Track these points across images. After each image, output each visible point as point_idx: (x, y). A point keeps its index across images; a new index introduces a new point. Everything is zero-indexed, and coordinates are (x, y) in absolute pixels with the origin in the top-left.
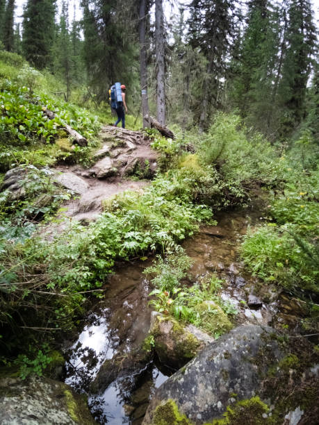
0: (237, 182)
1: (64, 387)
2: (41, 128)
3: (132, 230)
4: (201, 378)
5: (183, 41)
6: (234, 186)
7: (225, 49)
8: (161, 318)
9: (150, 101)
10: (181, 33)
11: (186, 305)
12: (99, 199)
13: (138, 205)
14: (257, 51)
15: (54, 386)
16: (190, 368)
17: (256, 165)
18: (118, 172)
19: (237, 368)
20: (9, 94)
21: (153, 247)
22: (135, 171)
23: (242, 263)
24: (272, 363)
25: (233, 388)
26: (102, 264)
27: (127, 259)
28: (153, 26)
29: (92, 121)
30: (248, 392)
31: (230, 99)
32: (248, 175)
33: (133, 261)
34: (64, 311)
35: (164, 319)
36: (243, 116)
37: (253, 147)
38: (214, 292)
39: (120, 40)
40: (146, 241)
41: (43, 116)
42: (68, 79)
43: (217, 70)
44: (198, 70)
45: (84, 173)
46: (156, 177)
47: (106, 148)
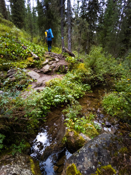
0: (101, 75)
1: (30, 158)
2: (21, 53)
3: (58, 94)
4: (86, 155)
5: (79, 16)
6: (100, 76)
7: (96, 19)
8: (69, 130)
9: (65, 41)
10: (78, 12)
11: (80, 125)
12: (44, 82)
13: (60, 84)
14: (110, 19)
15: (26, 157)
16: (81, 150)
17: (109, 68)
18: (52, 71)
19: (101, 151)
20: (8, 39)
21: (66, 101)
22: (59, 70)
23: (103, 108)
24: (116, 150)
25: (99, 160)
26: (45, 108)
27: (55, 106)
28: (66, 10)
29: (42, 50)
30: (106, 163)
31: (98, 40)
32: (105, 72)
33: (58, 107)
34: (31, 126)
35: (70, 130)
36: (103, 47)
37: (108, 60)
38: (91, 120)
39: (52, 16)
40: (63, 99)
41: (22, 48)
42: (32, 33)
43: (93, 28)
44: (85, 28)
45: (38, 71)
46: (67, 72)
47: (47, 61)
